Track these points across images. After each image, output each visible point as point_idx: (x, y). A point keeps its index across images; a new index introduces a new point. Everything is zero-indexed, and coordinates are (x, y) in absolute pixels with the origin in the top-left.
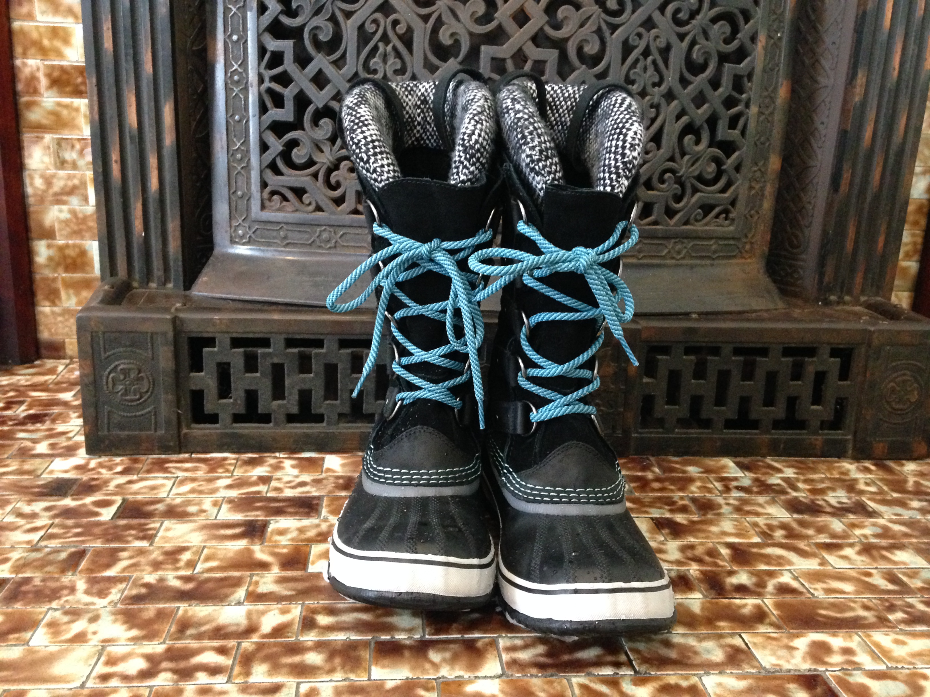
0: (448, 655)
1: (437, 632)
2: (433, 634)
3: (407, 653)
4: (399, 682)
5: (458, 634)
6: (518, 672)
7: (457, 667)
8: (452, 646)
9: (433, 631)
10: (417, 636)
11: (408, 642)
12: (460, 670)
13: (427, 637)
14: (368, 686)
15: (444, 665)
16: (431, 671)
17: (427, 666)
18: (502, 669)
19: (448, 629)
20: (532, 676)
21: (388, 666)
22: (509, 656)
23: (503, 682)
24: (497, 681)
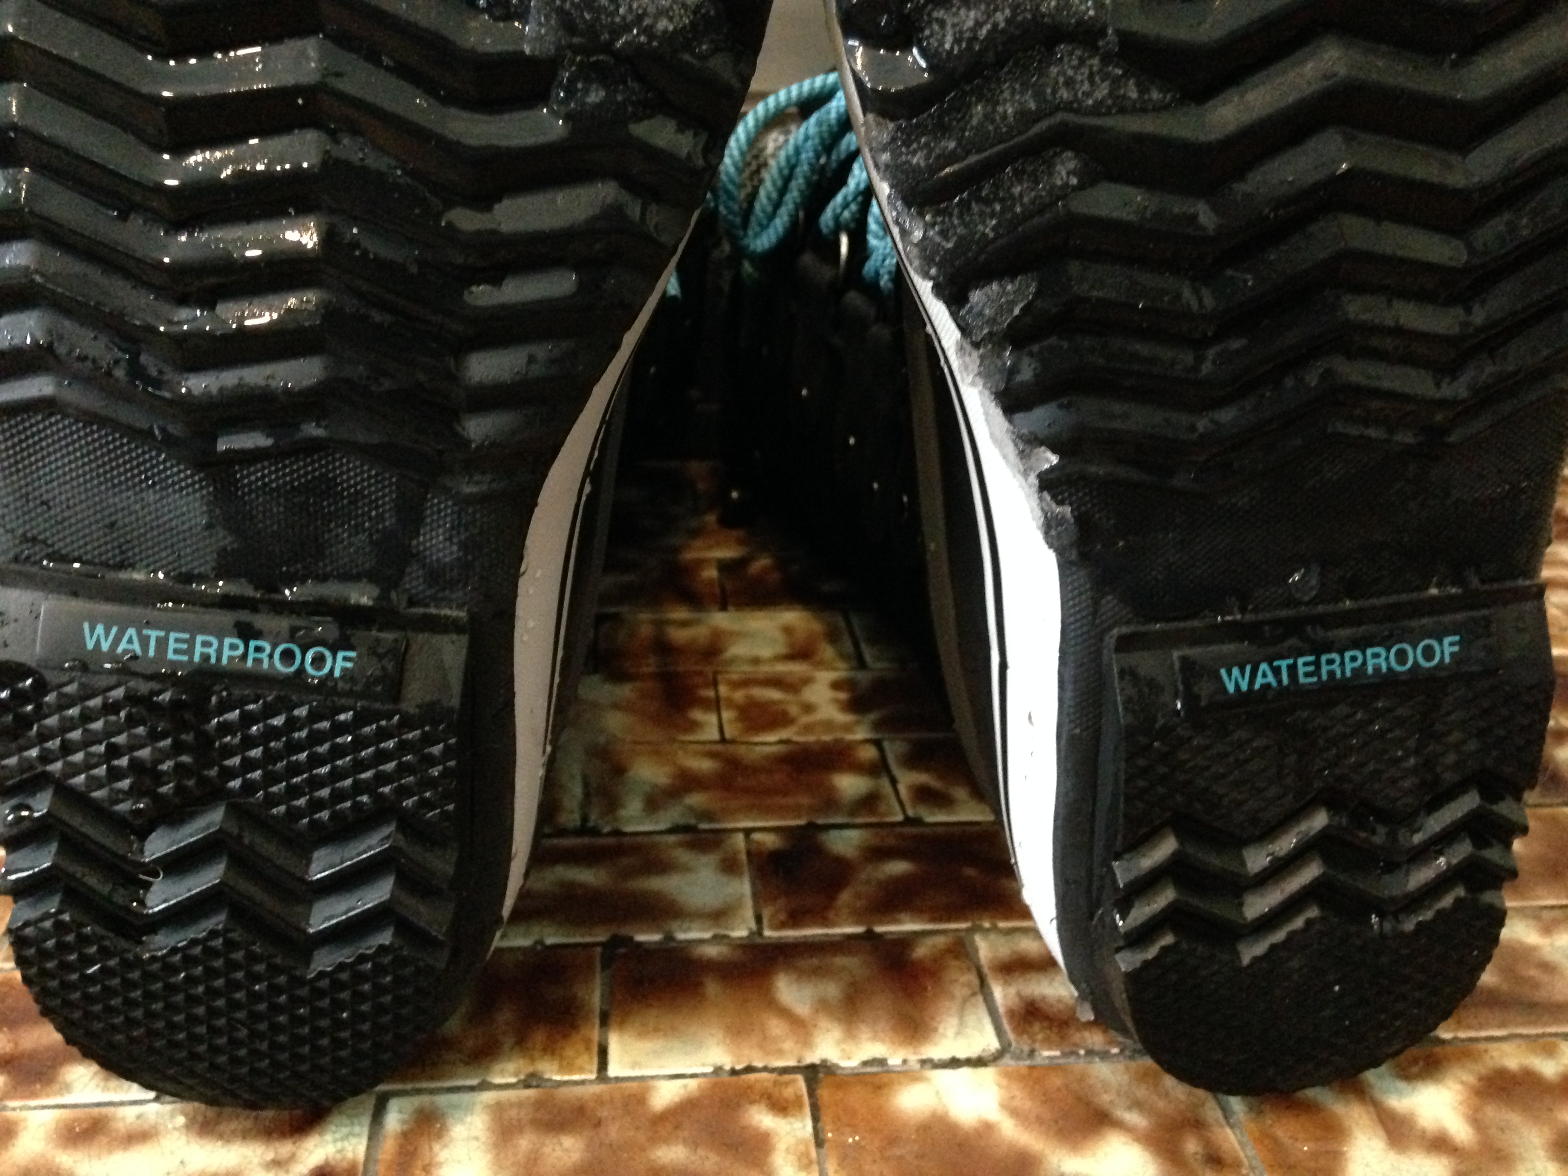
0: (832, 990)
1: (795, 919)
2: (782, 925)
3: (712, 988)
4: (693, 1084)
5: (858, 923)
6: (1049, 1043)
7: (865, 1032)
8: (841, 961)
9: (782, 917)
10: (740, 933)
11: (712, 951)
12: (875, 1038)
13: (767, 933)
14: (599, 1100)
15: (824, 1023)
16: (788, 1045)
17: (776, 1026)
18: (1000, 1032)
19: (827, 908)
20: (1090, 1053)
21: (656, 1030)
22: (1012, 991)
23: (1008, 1075)
24: (988, 1074)
